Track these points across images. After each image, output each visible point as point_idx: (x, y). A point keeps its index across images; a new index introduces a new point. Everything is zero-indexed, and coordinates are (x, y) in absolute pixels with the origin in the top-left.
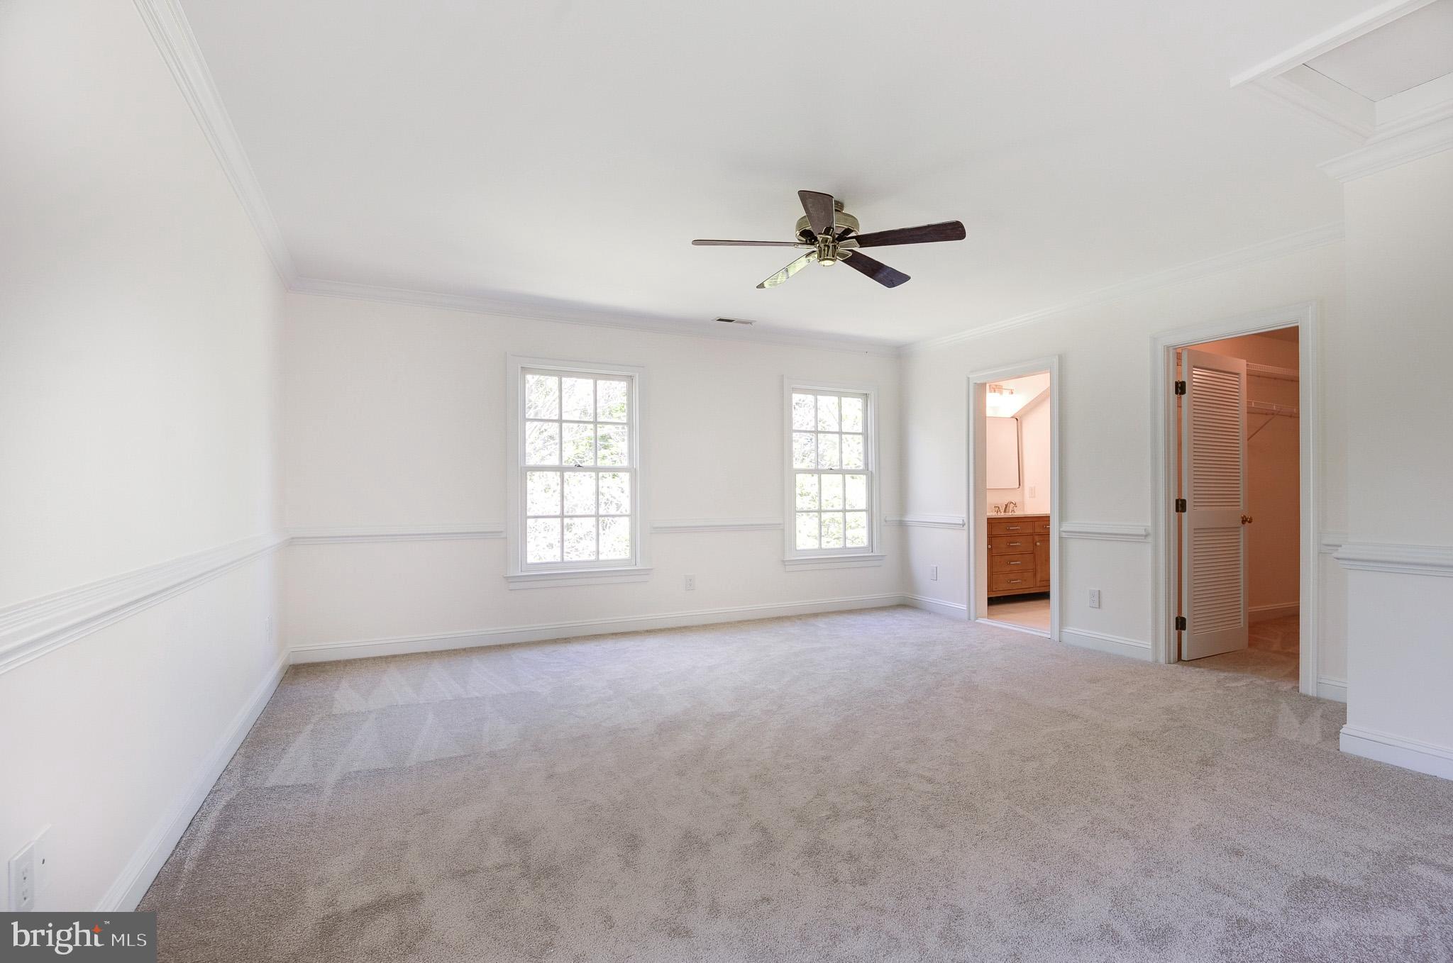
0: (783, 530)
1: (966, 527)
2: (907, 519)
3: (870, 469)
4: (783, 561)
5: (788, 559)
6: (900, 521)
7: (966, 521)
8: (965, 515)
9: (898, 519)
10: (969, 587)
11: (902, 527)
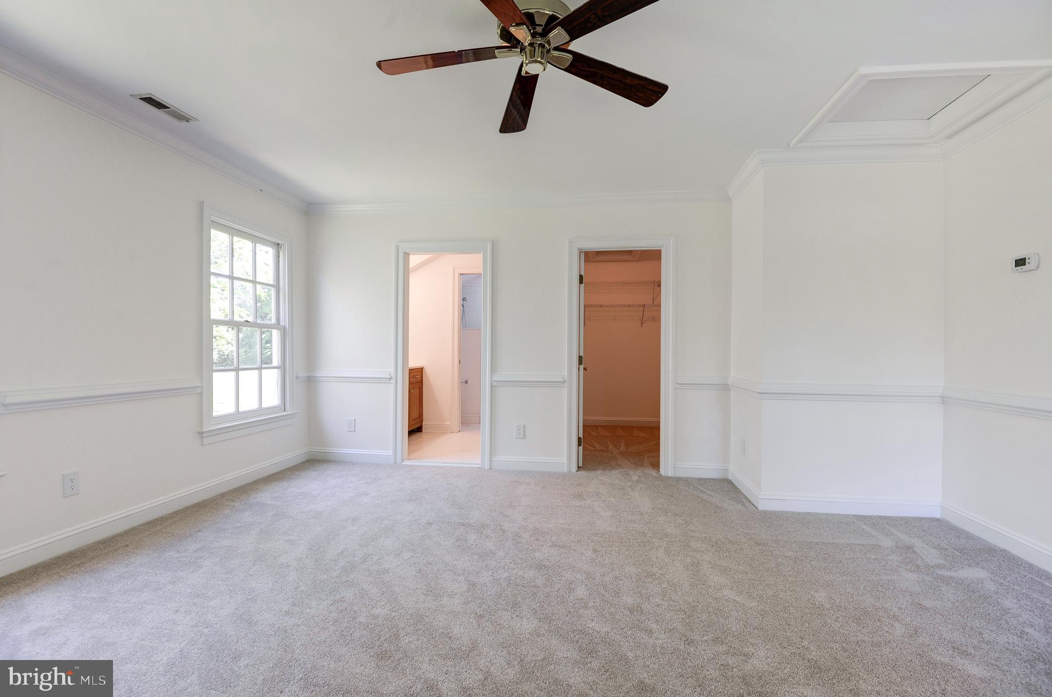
0: (201, 394)
1: (393, 381)
2: (316, 375)
3: (282, 323)
4: (201, 434)
5: (206, 430)
6: (309, 377)
7: (393, 375)
8: (392, 370)
9: (307, 375)
10: (396, 434)
11: (311, 382)
